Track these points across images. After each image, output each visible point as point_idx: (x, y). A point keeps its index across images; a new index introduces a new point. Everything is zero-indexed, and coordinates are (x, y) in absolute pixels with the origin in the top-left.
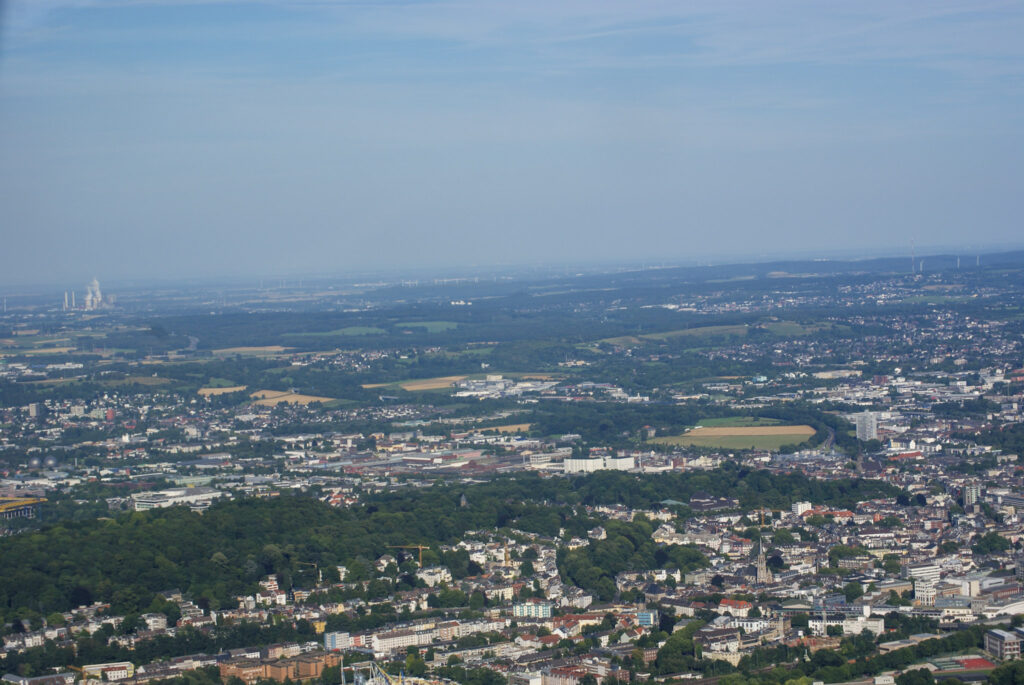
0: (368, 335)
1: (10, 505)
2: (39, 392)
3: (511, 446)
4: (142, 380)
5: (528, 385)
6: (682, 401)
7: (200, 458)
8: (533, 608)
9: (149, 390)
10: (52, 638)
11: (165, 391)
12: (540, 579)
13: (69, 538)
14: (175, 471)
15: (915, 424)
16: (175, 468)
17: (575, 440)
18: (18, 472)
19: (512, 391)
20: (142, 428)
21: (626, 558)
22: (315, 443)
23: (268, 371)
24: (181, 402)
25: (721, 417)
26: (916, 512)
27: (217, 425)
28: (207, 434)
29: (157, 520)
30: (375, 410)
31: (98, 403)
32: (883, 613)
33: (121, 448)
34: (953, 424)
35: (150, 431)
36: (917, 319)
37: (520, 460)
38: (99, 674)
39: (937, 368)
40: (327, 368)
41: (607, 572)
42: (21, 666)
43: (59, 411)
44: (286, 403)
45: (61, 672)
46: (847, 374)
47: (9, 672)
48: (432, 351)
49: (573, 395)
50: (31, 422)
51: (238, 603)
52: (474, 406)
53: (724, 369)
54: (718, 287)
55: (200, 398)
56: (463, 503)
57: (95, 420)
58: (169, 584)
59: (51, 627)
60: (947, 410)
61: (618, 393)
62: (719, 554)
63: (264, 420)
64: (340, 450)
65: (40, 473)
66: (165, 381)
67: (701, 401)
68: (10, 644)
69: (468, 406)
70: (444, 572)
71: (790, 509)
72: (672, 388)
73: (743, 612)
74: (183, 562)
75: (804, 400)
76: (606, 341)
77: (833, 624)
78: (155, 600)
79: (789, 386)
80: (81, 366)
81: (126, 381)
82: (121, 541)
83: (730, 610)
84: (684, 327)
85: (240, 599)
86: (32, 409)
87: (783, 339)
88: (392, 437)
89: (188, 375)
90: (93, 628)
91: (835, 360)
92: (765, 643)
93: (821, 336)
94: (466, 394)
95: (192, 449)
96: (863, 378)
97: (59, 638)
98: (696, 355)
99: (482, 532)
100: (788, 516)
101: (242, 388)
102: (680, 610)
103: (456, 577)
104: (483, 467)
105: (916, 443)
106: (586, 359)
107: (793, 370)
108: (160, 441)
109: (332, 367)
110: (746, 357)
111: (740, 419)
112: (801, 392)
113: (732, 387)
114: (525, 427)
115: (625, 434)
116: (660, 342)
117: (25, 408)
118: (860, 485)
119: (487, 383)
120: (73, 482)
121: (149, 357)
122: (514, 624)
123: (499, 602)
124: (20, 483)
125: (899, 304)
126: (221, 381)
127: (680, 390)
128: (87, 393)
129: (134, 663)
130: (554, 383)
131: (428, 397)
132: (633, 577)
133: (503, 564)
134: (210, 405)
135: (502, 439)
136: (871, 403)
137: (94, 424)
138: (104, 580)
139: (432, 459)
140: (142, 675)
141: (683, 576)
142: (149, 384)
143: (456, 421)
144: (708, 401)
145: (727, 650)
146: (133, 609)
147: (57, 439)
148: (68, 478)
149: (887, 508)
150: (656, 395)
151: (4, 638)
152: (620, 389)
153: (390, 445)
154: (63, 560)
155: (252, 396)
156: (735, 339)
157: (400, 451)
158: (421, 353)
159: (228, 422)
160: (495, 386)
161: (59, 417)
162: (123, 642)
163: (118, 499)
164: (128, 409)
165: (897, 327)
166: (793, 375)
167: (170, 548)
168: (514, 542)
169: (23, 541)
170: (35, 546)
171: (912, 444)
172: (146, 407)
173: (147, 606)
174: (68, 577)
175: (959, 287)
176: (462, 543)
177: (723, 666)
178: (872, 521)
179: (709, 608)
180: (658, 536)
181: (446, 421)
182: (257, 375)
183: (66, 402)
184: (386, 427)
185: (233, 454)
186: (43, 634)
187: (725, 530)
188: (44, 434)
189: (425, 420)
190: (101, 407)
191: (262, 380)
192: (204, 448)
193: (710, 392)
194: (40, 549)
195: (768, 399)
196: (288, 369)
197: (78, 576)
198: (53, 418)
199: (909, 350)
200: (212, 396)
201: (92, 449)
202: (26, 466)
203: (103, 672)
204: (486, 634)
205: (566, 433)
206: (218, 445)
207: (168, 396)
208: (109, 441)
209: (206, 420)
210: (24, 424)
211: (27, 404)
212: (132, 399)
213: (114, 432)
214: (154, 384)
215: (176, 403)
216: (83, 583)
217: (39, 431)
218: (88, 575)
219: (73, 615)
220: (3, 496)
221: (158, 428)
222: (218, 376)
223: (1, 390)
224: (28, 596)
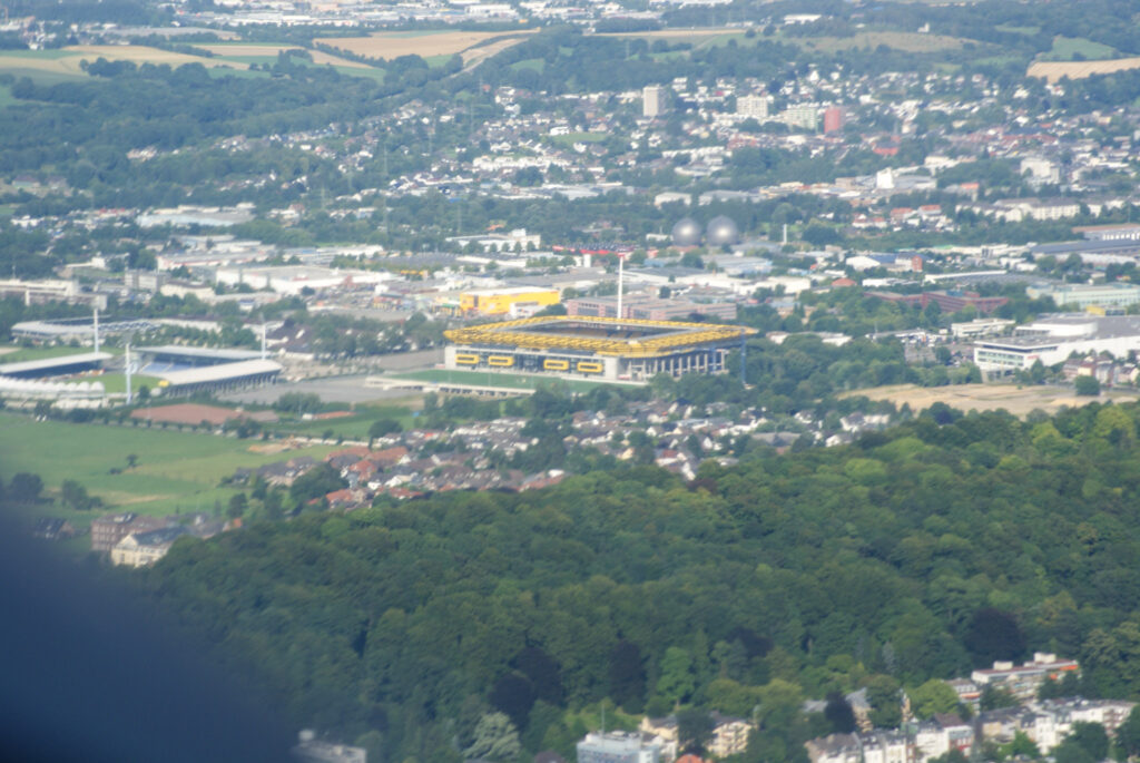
4: (895, 40)
7: (1085, 237)
9: (914, 64)
11: (951, 67)
14: (1032, 267)
16: (1029, 258)
18: (652, 254)
20: (914, 153)
24: (991, 94)
27: (1094, 153)
28: (1076, 175)
31: (796, 90)
33: (880, 202)
43: (709, 106)
50: (650, 131)
55: (1037, 85)
57: (798, 130)
59: (936, 723)
65: (706, 259)
66: (950, 42)
81: (859, 41)
82: (1090, 488)
86: (650, 99)
89: (999, 28)
90: (1048, 732)
95: (1056, 212)
97: (956, 757)
108: (970, 188)
117: (628, 96)
120: (792, 286)
124: (664, 281)
126: (1079, 44)
128: (770, 66)
134: (1063, 103)
137: (798, 140)
142: (912, 48)
147: (718, 175)
148: (775, 273)
154: (939, 534)
159: (1118, 146)
161: (711, 120)
163: (920, 334)
164: (869, 107)
170: (862, 491)
172: (911, 105)
174: (955, 581)
183: (721, 85)
188: (683, 161)
190: (804, 99)
192: (1085, 211)
194: (875, 499)
197: (981, 578)
198: (699, 122)
200: (1064, 81)
201: (817, 205)
202: (664, 239)
206: (1117, 204)
207: (961, 80)
208: (842, 183)
209: (1063, 139)
210: (637, 136)
211: (638, 85)
212: (876, 85)
213: (848, 162)
214: (924, 49)
215: (979, 97)
216: (998, 597)
217: (673, 154)
218: (1010, 578)
219: (980, 687)
220: (640, 315)
221: (952, 155)
222: (1070, 33)
223: (568, 52)
224: (854, 627)
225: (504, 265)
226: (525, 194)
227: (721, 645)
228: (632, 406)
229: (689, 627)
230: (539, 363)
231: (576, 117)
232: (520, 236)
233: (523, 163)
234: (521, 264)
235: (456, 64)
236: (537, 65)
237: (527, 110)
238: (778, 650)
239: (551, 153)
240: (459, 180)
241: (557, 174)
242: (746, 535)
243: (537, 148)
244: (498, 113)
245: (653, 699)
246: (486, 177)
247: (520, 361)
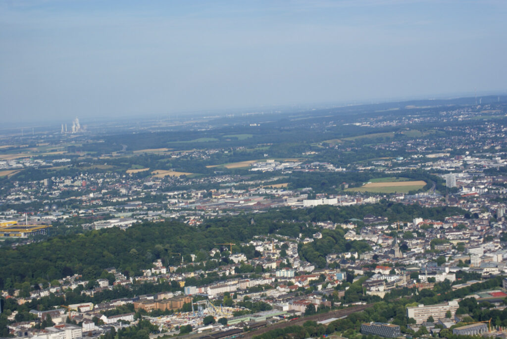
0: (210, 142)
1: (34, 228)
2: (49, 173)
3: (278, 194)
4: (99, 167)
5: (287, 164)
6: (362, 170)
7: (127, 204)
8: (286, 272)
9: (103, 171)
10: (53, 292)
11: (110, 172)
12: (290, 258)
13: (61, 244)
14: (115, 210)
15: (475, 179)
16: (115, 209)
17: (309, 191)
18: (39, 213)
19: (280, 167)
20: (99, 190)
21: (331, 247)
22: (183, 195)
23: (160, 160)
24: (118, 177)
25: (381, 177)
26: (473, 222)
27: (135, 188)
28: (131, 192)
29: (104, 234)
30: (212, 178)
31: (78, 178)
32: (455, 271)
33: (89, 200)
34: (493, 179)
35: (103, 191)
36: (477, 127)
37: (282, 201)
38: (76, 309)
39: (486, 151)
40: (189, 159)
41: (322, 254)
42: (39, 306)
43: (59, 183)
44: (169, 176)
45: (58, 308)
46: (442, 155)
47: (33, 309)
48: (240, 149)
49: (309, 168)
50: (45, 188)
51: (143, 273)
52: (261, 175)
53: (382, 154)
54: (381, 114)
55: (127, 175)
56: (252, 222)
57: (76, 186)
58: (110, 265)
59: (53, 287)
60: (491, 172)
61: (331, 167)
62: (376, 244)
63: (158, 185)
64: (195, 198)
65: (49, 213)
66: (110, 167)
67: (371, 170)
68: (33, 296)
69: (257, 175)
70: (243, 256)
71: (412, 222)
72: (357, 164)
73: (387, 272)
74: (116, 254)
75: (421, 168)
76: (325, 141)
77: (431, 276)
78: (103, 273)
79: (414, 162)
80: (69, 160)
81: (92, 167)
82: (87, 245)
83: (381, 271)
84: (363, 134)
85: (144, 271)
86: (46, 182)
87: (412, 139)
88: (220, 191)
89: (121, 163)
90: (74, 287)
91: (436, 148)
92: (397, 286)
93: (431, 137)
94: (256, 169)
95: (123, 199)
96: (450, 157)
97: (57, 292)
98: (369, 148)
99: (262, 236)
100: (411, 225)
101: (147, 169)
102: (357, 272)
103: (248, 258)
104: (264, 205)
105: (475, 188)
106: (316, 151)
107: (416, 154)
108: (108, 196)
109: (192, 158)
110: (393, 148)
111: (390, 178)
112: (420, 164)
113: (386, 163)
114: (285, 185)
115: (334, 187)
116: (351, 142)
117: (42, 181)
118: (447, 209)
119: (267, 164)
120: (65, 217)
121: (103, 155)
122: (276, 280)
123: (269, 270)
124: (39, 218)
125: (470, 120)
126: (137, 166)
127: (360, 164)
128: (72, 173)
129: (93, 303)
130: (300, 163)
131: (238, 171)
132: (334, 256)
133: (272, 251)
134: (132, 178)
135: (274, 191)
136: (453, 169)
137: (76, 188)
138: (79, 263)
139: (239, 202)
140: (97, 309)
141: (359, 255)
142: (103, 168)
143: (251, 183)
144: (374, 170)
145: (378, 290)
146: (92, 277)
147: (58, 196)
148: (63, 215)
149: (460, 220)
150: (350, 167)
151: (30, 293)
152: (332, 165)
153: (219, 195)
154: (58, 254)
155: (152, 173)
156: (388, 139)
157: (224, 198)
158: (234, 150)
159: (141, 186)
160: (271, 165)
161: (59, 185)
162: (88, 293)
163: (88, 224)
164: (93, 181)
165: (468, 131)
166: (416, 156)
167: (110, 247)
168: (277, 241)
169: (39, 246)
170: (45, 248)
171: (473, 189)
172: (101, 180)
173: (100, 276)
174: (60, 263)
175: (499, 111)
176: (252, 242)
177: (377, 298)
178: (452, 227)
179: (371, 270)
180: (347, 236)
181: (246, 183)
182: (155, 163)
183: (62, 178)
184: (217, 186)
185: (142, 201)
186: (49, 290)
187: (380, 233)
188: (51, 194)
189: (236, 182)
190: (79, 180)
191: (157, 165)
192: (129, 199)
193: (375, 166)
194: (47, 249)
195: (404, 168)
196: (170, 159)
197: (65, 262)
198: (56, 186)
199: (473, 143)
200: (133, 173)
201: (75, 201)
202: (42, 210)
203: (79, 308)
204: (263, 285)
205: (305, 187)
206: (135, 197)
207: (112, 174)
208: (84, 196)
209: (130, 185)
210: (42, 189)
211: (43, 179)
212: (95, 176)
213: (86, 192)
214: (105, 168)
215: (116, 177)
216: (68, 265)
217: (49, 193)
218: (71, 262)
219: (64, 281)
220: (31, 224)
221: (107, 190)
222: (135, 164)
223: (30, 173)
224: (41, 272)
225: (7, 217)
226: (16, 203)
227: (17, 277)
228: (24, 241)
229: (11, 274)
230: (8, 235)
231: (30, 186)
232: (12, 211)
233: (17, 197)
234: (11, 217)
235: (6, 177)
236: (23, 176)
237: (20, 185)
238: (27, 277)
239: (23, 194)
240: (3, 201)
241: (24, 198)
242: (23, 257)
243: (21, 193)
244: (14, 187)
245: (5, 287)
246: (9, 200)
247: (5, 235)
